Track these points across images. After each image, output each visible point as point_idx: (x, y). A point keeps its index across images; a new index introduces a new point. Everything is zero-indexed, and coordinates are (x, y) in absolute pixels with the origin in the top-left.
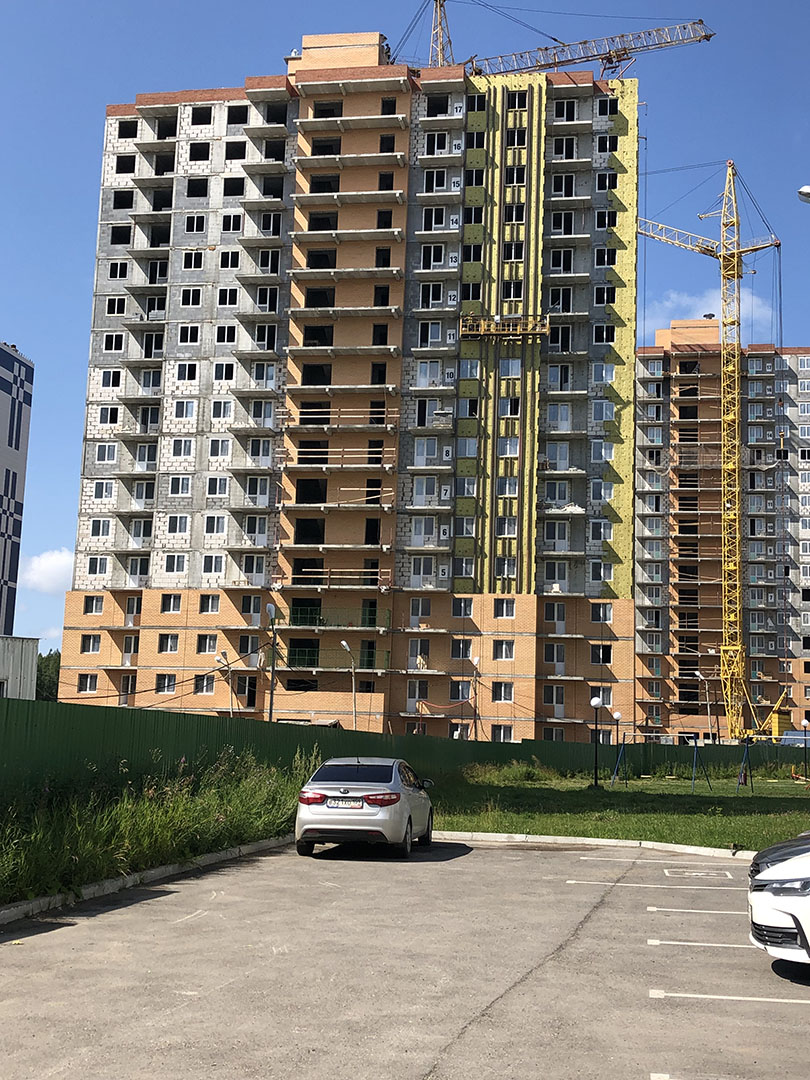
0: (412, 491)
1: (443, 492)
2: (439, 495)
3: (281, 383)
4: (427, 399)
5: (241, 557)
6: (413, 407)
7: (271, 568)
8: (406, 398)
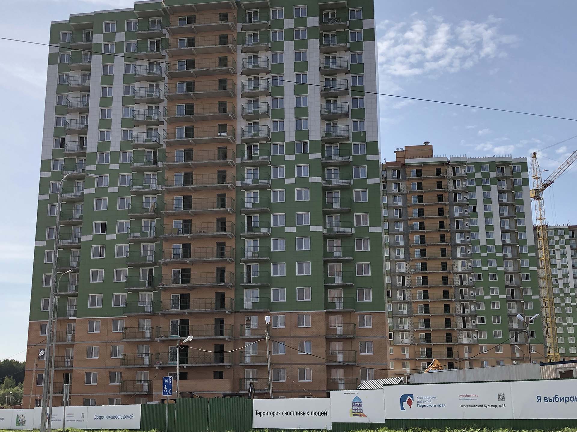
0: (460, 308)
1: (472, 308)
2: (471, 309)
3: (407, 270)
4: (463, 275)
5: (399, 333)
6: (458, 277)
7: (410, 337)
8: (454, 274)
